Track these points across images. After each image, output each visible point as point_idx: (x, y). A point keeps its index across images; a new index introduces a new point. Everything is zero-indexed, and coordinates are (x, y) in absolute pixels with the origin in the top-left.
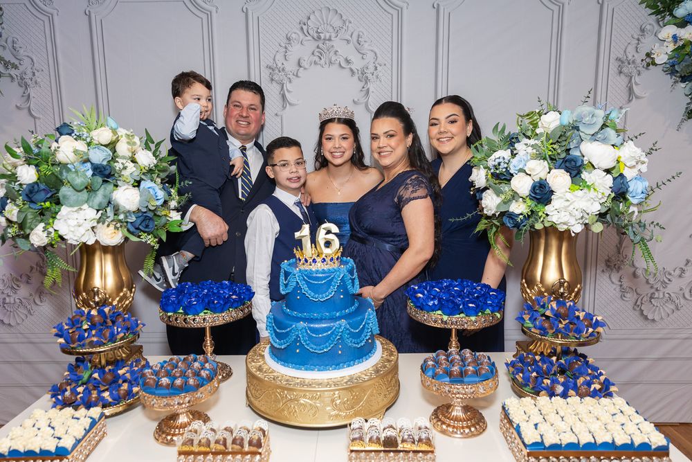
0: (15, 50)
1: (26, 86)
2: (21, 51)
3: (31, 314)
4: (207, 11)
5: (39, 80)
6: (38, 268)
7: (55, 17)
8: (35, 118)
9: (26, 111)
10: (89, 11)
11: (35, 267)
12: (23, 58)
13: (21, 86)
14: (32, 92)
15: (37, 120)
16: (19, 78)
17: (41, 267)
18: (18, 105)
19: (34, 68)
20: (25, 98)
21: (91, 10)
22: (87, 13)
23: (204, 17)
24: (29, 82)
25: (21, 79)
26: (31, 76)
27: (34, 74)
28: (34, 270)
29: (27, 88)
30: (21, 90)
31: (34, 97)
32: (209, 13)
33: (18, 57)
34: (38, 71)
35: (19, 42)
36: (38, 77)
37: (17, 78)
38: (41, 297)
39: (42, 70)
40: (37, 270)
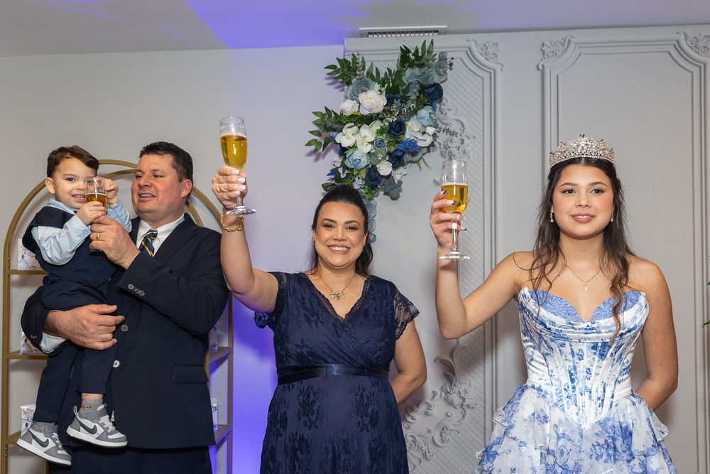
0: (442, 113)
1: (451, 156)
2: (450, 114)
3: (426, 459)
4: (699, 62)
5: (468, 149)
6: (443, 394)
7: (499, 74)
10: (543, 66)
11: (439, 392)
12: (452, 122)
13: (444, 157)
16: (442, 147)
17: (447, 393)
18: (438, 181)
19: (464, 135)
21: (545, 65)
22: (540, 67)
23: (696, 70)
24: (455, 151)
25: (445, 147)
26: (458, 145)
27: (463, 142)
28: (437, 397)
29: (450, 159)
32: (703, 66)
33: (444, 121)
34: (469, 138)
35: (449, 104)
36: (468, 145)
37: (440, 147)
38: (443, 434)
39: (474, 137)
40: (441, 396)
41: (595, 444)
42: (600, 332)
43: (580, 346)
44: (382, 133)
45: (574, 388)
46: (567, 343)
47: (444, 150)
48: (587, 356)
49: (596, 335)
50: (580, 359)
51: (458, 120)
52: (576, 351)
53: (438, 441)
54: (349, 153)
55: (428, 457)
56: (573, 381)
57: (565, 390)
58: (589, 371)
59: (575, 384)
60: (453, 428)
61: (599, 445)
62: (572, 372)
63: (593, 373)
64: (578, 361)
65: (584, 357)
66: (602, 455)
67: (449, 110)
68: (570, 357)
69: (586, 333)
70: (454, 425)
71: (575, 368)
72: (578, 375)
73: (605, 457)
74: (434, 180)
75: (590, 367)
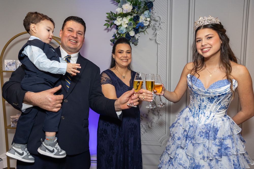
0: (153, 14)
1: (156, 30)
2: (156, 14)
5: (162, 27)
6: (152, 111)
8: (158, 44)
9: (154, 41)
11: (151, 110)
12: (156, 17)
13: (153, 30)
14: (158, 32)
15: (159, 45)
16: (153, 26)
18: (151, 38)
19: (160, 21)
20: (154, 35)
24: (157, 28)
26: (158, 26)
27: (160, 24)
29: (156, 31)
30: (153, 31)
31: (158, 35)
33: (153, 17)
34: (162, 23)
35: (155, 10)
36: (162, 26)
37: (152, 26)
38: (152, 124)
39: (164, 22)
40: (151, 112)
41: (201, 131)
42: (210, 94)
43: (203, 97)
44: (131, 21)
45: (199, 111)
46: (199, 96)
47: (153, 27)
48: (206, 101)
49: (209, 94)
50: (203, 102)
51: (158, 16)
52: (202, 99)
53: (150, 126)
54: (119, 28)
55: (147, 131)
56: (199, 109)
57: (196, 111)
58: (205, 106)
59: (200, 110)
60: (155, 122)
61: (202, 132)
62: (200, 106)
63: (207, 107)
64: (202, 102)
65: (205, 101)
66: (202, 136)
67: (155, 12)
68: (199, 100)
69: (205, 94)
70: (156, 121)
71: (201, 105)
72: (202, 107)
73: (203, 136)
74: (150, 38)
75: (206, 105)
